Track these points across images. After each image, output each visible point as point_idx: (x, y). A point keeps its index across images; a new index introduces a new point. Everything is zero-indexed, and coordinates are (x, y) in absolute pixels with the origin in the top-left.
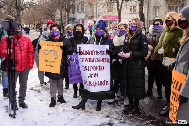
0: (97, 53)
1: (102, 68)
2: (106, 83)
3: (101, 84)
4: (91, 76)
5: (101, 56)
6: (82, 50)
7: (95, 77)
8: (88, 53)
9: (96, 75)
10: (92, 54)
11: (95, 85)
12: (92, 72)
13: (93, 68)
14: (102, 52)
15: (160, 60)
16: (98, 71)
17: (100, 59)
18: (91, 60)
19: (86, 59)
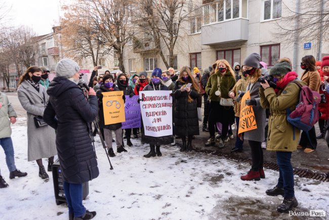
0: (160, 98)
1: (164, 113)
2: (168, 127)
3: (164, 128)
4: (155, 122)
5: (163, 101)
6: (145, 96)
7: (158, 122)
8: (151, 99)
9: (159, 120)
10: (155, 100)
11: (159, 130)
12: (156, 117)
13: (156, 113)
14: (165, 98)
15: (218, 100)
16: (161, 116)
17: (163, 104)
18: (154, 106)
19: (150, 105)
